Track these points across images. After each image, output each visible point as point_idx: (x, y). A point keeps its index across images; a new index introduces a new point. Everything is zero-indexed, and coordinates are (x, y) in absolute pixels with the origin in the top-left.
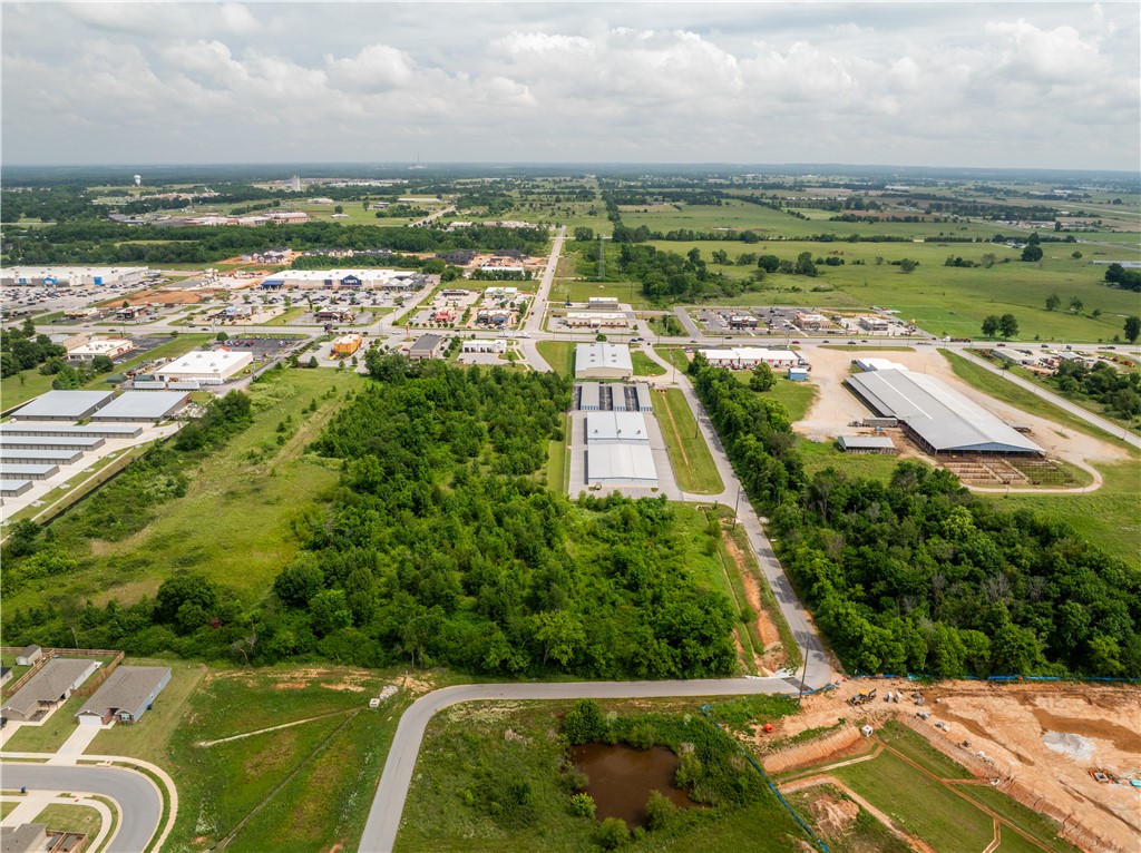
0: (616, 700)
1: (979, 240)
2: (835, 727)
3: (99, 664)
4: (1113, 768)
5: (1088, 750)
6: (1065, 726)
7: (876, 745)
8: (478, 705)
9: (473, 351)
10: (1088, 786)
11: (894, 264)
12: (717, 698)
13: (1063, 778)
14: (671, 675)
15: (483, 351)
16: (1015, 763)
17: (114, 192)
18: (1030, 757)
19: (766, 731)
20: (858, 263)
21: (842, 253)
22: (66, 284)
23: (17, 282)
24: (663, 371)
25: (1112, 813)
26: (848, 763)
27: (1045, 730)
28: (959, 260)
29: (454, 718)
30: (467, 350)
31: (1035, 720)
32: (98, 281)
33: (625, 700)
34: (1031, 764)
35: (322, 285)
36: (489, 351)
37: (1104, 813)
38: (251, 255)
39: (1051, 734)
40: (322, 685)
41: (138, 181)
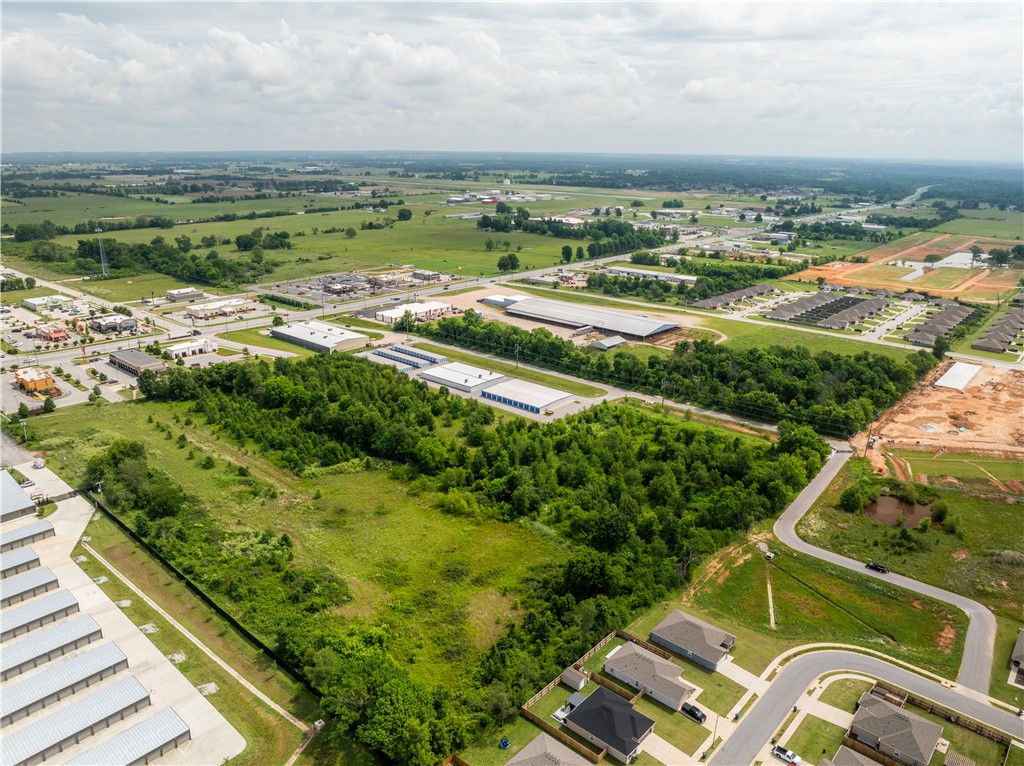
1: (343, 209)
9: (184, 355)
11: (326, 232)
15: (194, 353)
20: (300, 234)
21: (268, 229)
24: (383, 336)
28: (371, 224)
29: (813, 535)
30: (177, 356)
36: (201, 351)
40: (733, 566)
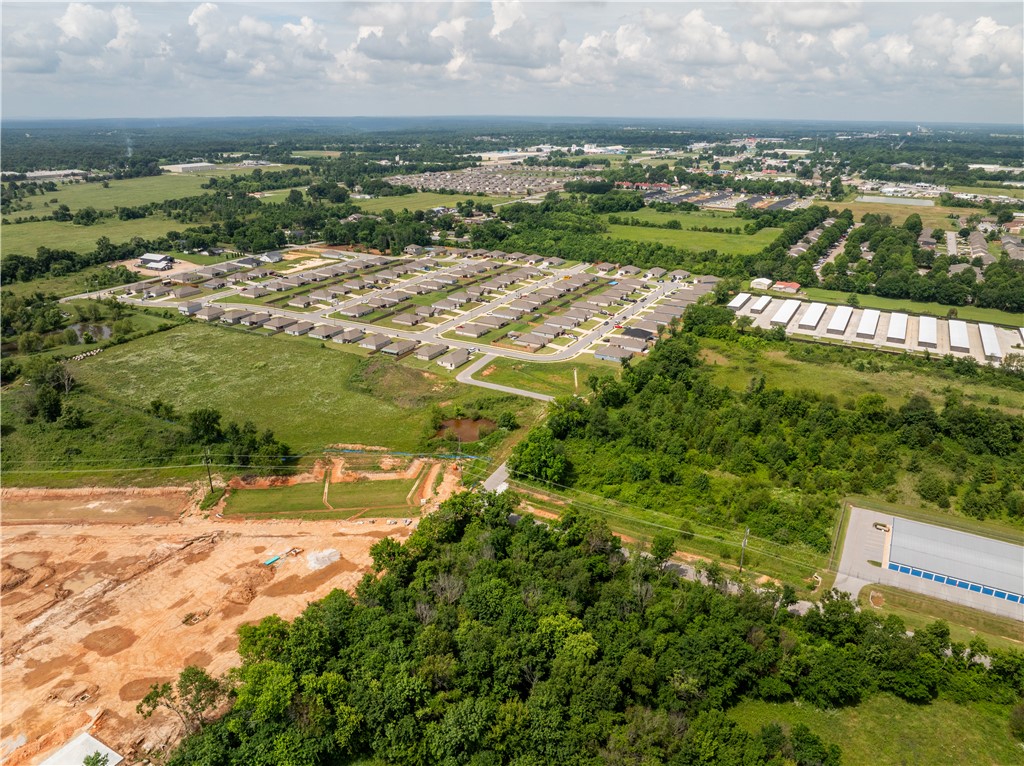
2: (435, 490)
4: (292, 560)
5: (312, 562)
6: (333, 569)
7: (413, 503)
10: (299, 542)
13: (314, 539)
16: (342, 530)
18: (338, 538)
19: (456, 469)
25: (282, 536)
26: (414, 488)
27: (342, 558)
31: (351, 561)
34: (334, 535)
37: (286, 534)
39: (336, 558)
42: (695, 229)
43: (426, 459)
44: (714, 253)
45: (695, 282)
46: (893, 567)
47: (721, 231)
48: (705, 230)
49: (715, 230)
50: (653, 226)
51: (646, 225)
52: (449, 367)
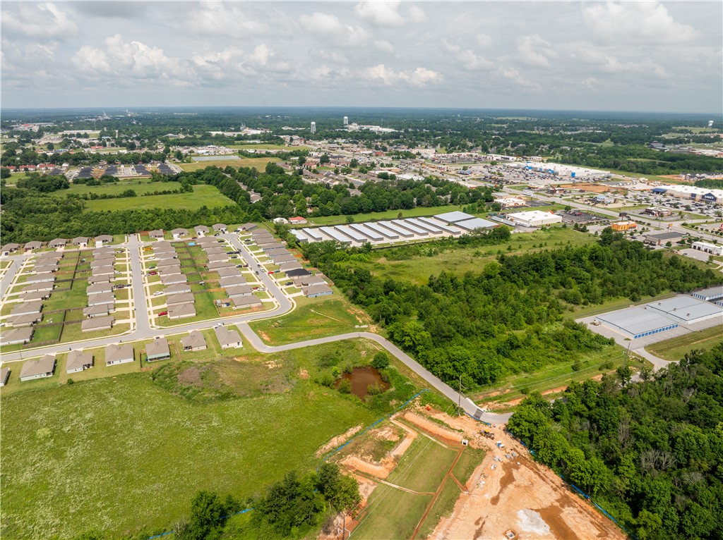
0: (409, 368)
2: (454, 430)
3: (327, 283)
6: (553, 520)
8: (374, 343)
9: (699, 249)
12: (438, 392)
14: (438, 375)
15: (706, 251)
17: (682, 130)
18: (500, 503)
19: (428, 409)
22: (557, 174)
23: (538, 170)
26: (434, 440)
27: (537, 510)
29: (361, 340)
30: (695, 247)
31: (545, 506)
32: (573, 175)
33: (412, 371)
35: (689, 196)
36: (710, 252)
38: (686, 174)
39: (536, 513)
40: (356, 316)
41: (711, 125)
42: (147, 195)
43: (393, 416)
44: (205, 208)
45: (241, 230)
46: (636, 337)
47: (169, 192)
48: (156, 193)
49: (165, 193)
50: (111, 197)
51: (105, 197)
52: (238, 347)
